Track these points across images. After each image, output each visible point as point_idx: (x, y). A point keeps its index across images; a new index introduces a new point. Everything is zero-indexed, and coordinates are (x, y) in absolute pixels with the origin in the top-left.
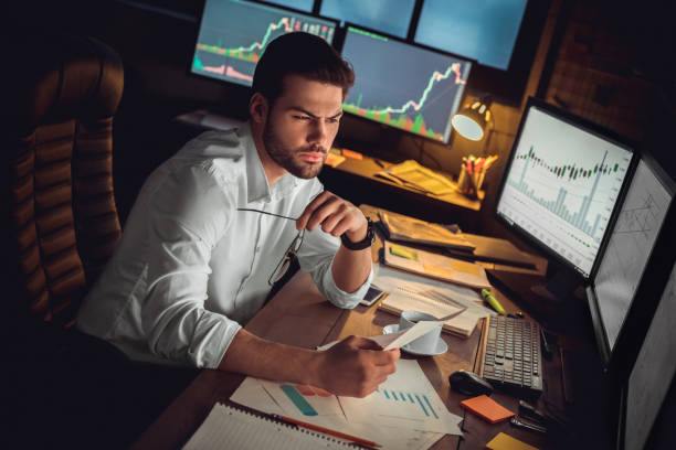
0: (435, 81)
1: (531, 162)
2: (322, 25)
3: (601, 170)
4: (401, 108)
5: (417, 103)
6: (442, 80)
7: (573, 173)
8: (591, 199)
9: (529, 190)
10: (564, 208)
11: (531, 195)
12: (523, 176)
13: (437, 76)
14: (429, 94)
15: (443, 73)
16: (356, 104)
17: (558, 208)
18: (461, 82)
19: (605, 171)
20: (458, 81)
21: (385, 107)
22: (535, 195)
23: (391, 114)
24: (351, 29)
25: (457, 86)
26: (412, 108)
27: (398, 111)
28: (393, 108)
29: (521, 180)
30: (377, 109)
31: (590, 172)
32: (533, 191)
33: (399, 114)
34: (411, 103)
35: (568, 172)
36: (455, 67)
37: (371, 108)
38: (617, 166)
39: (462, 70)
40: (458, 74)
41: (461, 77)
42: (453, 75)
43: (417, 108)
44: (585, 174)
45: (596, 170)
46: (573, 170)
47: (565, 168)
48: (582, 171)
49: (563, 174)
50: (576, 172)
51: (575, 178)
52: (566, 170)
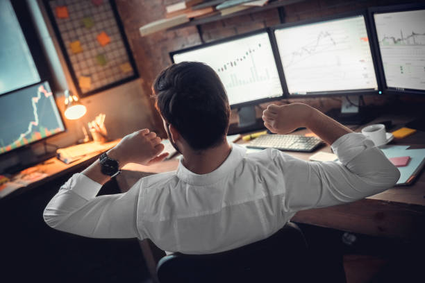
0: (36, 104)
3: (250, 52)
4: (27, 130)
5: (35, 121)
6: (39, 101)
8: (255, 66)
10: (240, 81)
13: (35, 100)
14: (37, 112)
15: (37, 96)
16: (2, 147)
17: (236, 83)
18: (49, 94)
19: (254, 51)
20: (47, 95)
21: (19, 136)
23: (25, 137)
25: (49, 97)
26: (33, 126)
27: (28, 132)
28: (24, 133)
30: (16, 140)
31: (244, 57)
33: (30, 134)
34: (31, 123)
35: (229, 66)
36: (41, 89)
37: (12, 142)
38: (260, 45)
39: (45, 88)
40: (45, 91)
42: (43, 94)
43: (36, 123)
44: (241, 60)
45: (247, 54)
46: (232, 64)
47: (225, 66)
48: (238, 60)
49: (226, 68)
50: (235, 62)
51: (235, 65)
52: (227, 66)
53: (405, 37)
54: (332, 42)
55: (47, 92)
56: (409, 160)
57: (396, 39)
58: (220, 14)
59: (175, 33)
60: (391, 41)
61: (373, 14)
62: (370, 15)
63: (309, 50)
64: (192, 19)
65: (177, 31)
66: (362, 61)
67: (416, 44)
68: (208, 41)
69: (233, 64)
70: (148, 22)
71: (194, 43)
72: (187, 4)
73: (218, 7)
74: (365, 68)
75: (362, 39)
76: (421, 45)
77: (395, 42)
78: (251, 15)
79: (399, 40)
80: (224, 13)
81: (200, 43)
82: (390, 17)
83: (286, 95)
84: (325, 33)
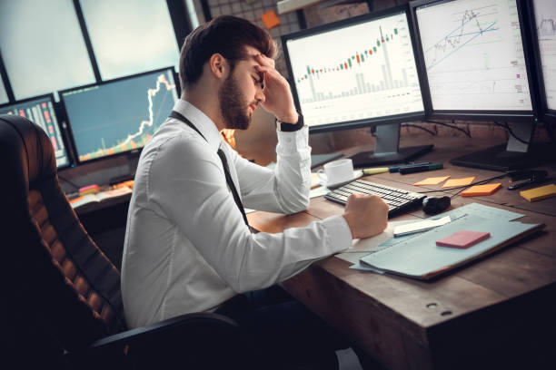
0: (152, 97)
1: (314, 76)
2: (40, 104)
3: (383, 41)
4: (138, 131)
5: (148, 120)
6: (157, 94)
7: (359, 59)
8: (388, 64)
9: (326, 94)
10: (368, 84)
11: (331, 96)
12: (313, 90)
13: (152, 93)
14: (153, 109)
15: (155, 88)
16: (102, 149)
17: (363, 87)
18: (172, 87)
19: (387, 39)
20: (169, 87)
21: (126, 137)
22: (334, 94)
23: (133, 139)
24: (65, 95)
25: (171, 91)
26: (146, 126)
27: (138, 134)
28: (132, 134)
29: (314, 94)
30: (121, 142)
31: (375, 49)
32: (330, 94)
33: (139, 136)
34: (144, 123)
35: (354, 62)
36: (161, 78)
37: (116, 144)
38: (396, 31)
39: (167, 78)
40: (166, 82)
41: (169, 84)
42: (163, 85)
43: (150, 124)
44: (371, 52)
45: (378, 43)
46: (358, 57)
47: (349, 60)
48: (366, 52)
49: (350, 65)
50: (362, 56)
51: (363, 60)
52: (352, 60)
54: (478, 29)
66: (515, 63)
74: (518, 77)
75: (513, 24)
83: (429, 113)
84: (470, 13)
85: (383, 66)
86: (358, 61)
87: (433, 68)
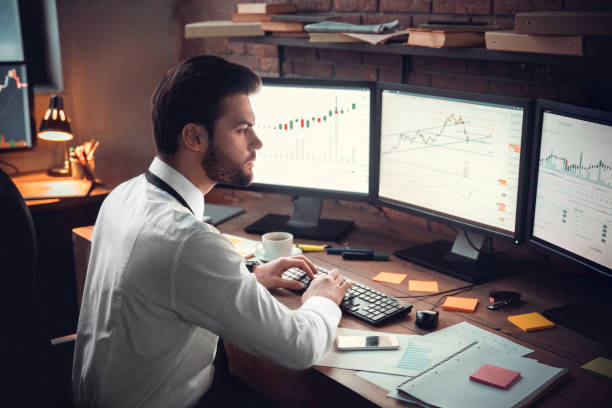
3: (336, 112)
6: (4, 90)
8: (337, 138)
10: (308, 152)
15: (3, 84)
17: (301, 153)
18: (23, 85)
19: (342, 112)
20: (19, 85)
25: (20, 90)
31: (325, 118)
35: (297, 125)
36: (12, 73)
38: (354, 106)
39: (19, 74)
40: (17, 79)
42: (12, 82)
44: (319, 120)
45: (330, 114)
46: (302, 121)
47: (291, 122)
48: (313, 119)
49: (291, 128)
50: (308, 122)
51: (308, 126)
52: (294, 123)
53: (585, 164)
54: (464, 136)
55: (21, 81)
56: (518, 378)
57: (569, 164)
58: (309, 38)
59: (246, 47)
60: (560, 165)
61: (543, 111)
62: (538, 111)
63: (426, 138)
64: (269, 33)
65: (249, 45)
66: (503, 182)
67: (600, 182)
68: (289, 76)
69: (305, 123)
70: (212, 18)
71: (269, 71)
72: (268, 8)
73: (308, 27)
74: (504, 195)
75: (511, 145)
76: (608, 186)
77: (567, 168)
78: (361, 53)
79: (574, 166)
80: (314, 39)
81: (277, 75)
82: (570, 125)
83: (373, 197)
84: (457, 118)
85: (331, 138)
86: (302, 125)
87: (388, 155)
